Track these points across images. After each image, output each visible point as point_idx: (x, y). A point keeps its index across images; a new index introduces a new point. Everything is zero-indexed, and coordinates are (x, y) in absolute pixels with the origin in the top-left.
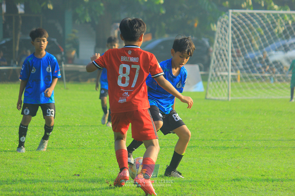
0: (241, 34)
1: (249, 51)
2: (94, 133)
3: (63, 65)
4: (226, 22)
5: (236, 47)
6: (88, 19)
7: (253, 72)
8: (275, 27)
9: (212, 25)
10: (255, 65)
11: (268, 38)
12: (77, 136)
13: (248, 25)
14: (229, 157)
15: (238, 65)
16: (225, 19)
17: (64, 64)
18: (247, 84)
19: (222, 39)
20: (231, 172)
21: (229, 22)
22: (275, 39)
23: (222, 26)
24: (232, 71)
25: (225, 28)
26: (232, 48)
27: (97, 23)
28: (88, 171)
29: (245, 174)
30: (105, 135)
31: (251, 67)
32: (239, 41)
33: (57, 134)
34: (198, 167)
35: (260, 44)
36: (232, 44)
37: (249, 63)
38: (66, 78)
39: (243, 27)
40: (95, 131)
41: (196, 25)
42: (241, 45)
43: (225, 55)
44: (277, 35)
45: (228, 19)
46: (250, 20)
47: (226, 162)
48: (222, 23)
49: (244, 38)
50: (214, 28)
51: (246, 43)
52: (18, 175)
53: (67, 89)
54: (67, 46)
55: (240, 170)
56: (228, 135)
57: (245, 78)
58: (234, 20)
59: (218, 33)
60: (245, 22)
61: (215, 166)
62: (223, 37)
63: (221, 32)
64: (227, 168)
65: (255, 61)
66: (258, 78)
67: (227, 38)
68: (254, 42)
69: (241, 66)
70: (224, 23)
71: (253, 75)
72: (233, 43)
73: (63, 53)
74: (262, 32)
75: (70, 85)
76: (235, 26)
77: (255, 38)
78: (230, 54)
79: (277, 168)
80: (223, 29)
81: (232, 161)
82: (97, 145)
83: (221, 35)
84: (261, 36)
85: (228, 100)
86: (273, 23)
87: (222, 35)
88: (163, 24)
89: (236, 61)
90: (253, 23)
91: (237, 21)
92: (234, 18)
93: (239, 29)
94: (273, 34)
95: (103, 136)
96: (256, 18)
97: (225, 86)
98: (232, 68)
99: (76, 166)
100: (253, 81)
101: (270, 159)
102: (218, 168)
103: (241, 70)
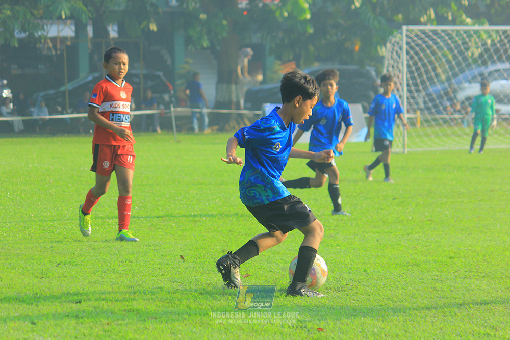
0: (420, 59)
1: (433, 83)
2: (215, 204)
3: (172, 109)
4: (398, 43)
5: (413, 78)
6: (206, 44)
7: (438, 112)
8: (467, 49)
9: (379, 48)
10: (441, 103)
11: (458, 64)
12: (192, 208)
13: (429, 47)
14: (405, 233)
15: (417, 104)
16: (397, 40)
17: (174, 107)
18: (429, 130)
19: (393, 67)
20: (407, 254)
21: (403, 43)
22: (468, 65)
23: (393, 49)
24: (408, 112)
25: (397, 52)
26: (407, 80)
27: (218, 48)
28: (206, 256)
29: (426, 256)
30: (231, 206)
31: (436, 106)
32: (418, 69)
33: (165, 206)
34: (362, 248)
35: (448, 73)
36: (407, 74)
37: (432, 100)
38: (177, 127)
39: (423, 50)
40: (217, 200)
41: (357, 48)
42: (420, 75)
43: (398, 90)
44: (470, 60)
45: (402, 40)
46: (433, 40)
47: (401, 241)
48: (394, 45)
49: (424, 65)
50: (383, 51)
51: (427, 72)
52: (111, 264)
53: (179, 142)
54: (178, 82)
55: (419, 250)
56: (403, 202)
57: (427, 121)
58: (409, 40)
59: (388, 59)
60: (425, 42)
61: (385, 246)
62: (395, 65)
63: (391, 57)
64: (401, 249)
65: (440, 97)
66: (445, 121)
67: (400, 66)
68: (439, 71)
69: (422, 105)
70: (396, 44)
71: (437, 116)
72: (409, 72)
73: (172, 92)
74: (450, 57)
75: (182, 137)
76: (412, 48)
77: (439, 65)
78: (405, 88)
79: (471, 246)
80: (395, 53)
81: (408, 238)
82: (219, 220)
83: (392, 62)
84: (448, 62)
85: (404, 152)
86: (464, 43)
87: (394, 62)
88: (312, 48)
89: (413, 98)
90: (436, 43)
91: (413, 41)
92: (410, 38)
93: (417, 54)
94: (465, 59)
95: (228, 206)
96: (441, 37)
97: (399, 134)
98: (409, 107)
99: (190, 250)
100: (439, 125)
101: (461, 234)
102: (388, 249)
103: (421, 110)
